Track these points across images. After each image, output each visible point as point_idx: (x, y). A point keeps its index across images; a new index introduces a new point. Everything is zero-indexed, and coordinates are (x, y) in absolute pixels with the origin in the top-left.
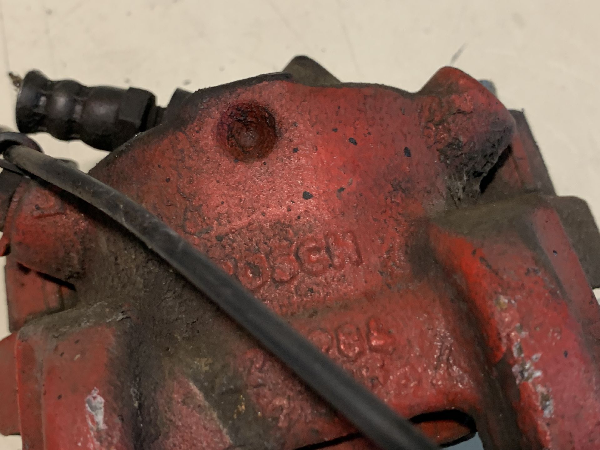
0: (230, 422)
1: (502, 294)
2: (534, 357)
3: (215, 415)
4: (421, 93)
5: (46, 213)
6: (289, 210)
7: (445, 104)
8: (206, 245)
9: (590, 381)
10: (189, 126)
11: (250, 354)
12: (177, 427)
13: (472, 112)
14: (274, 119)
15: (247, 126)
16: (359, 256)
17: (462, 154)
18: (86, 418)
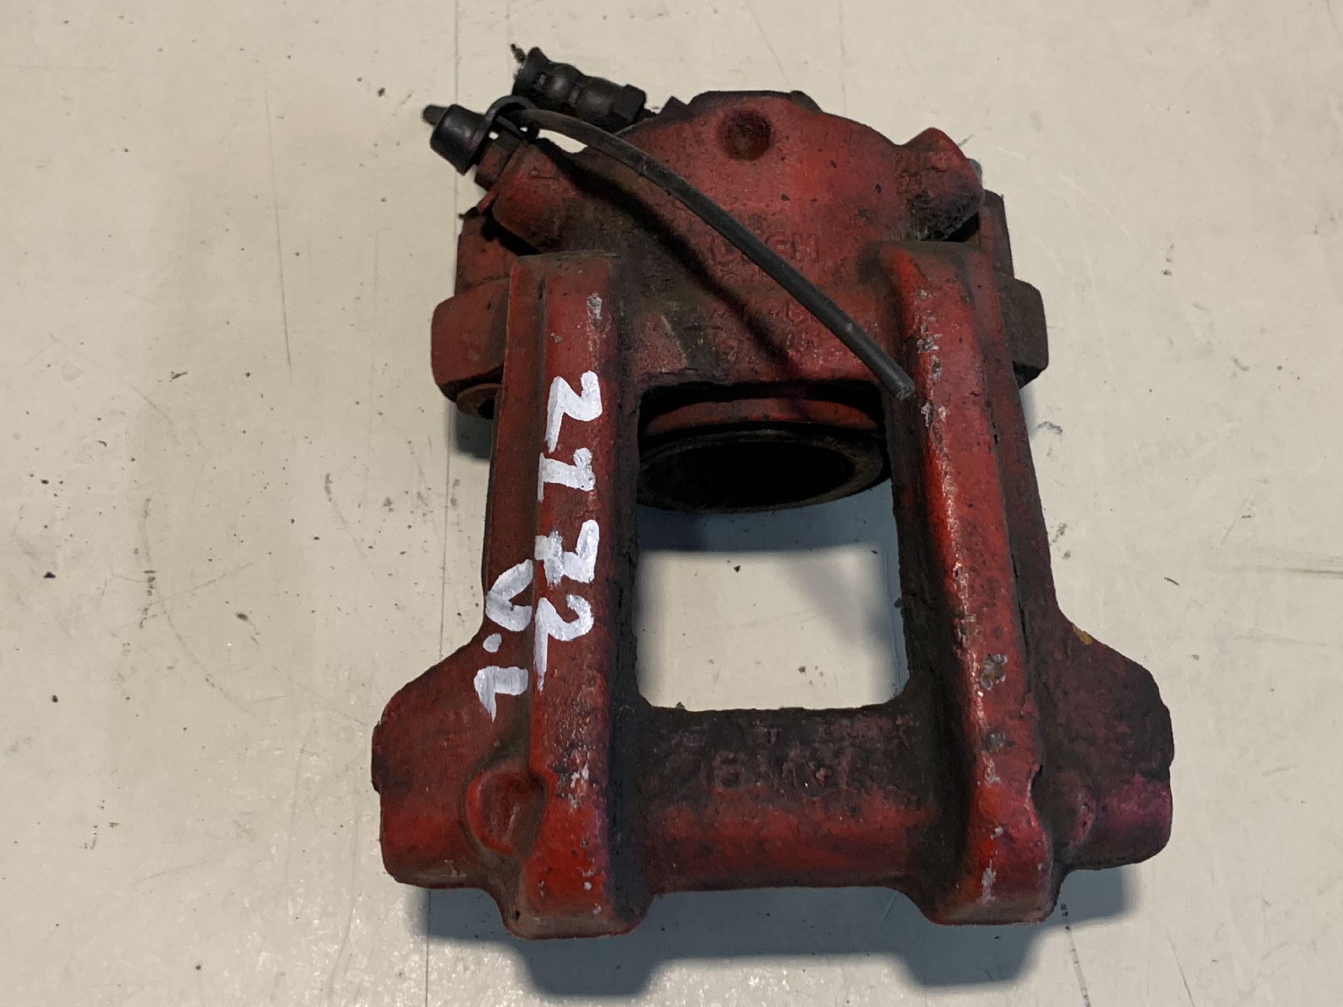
0: (689, 350)
1: (924, 289)
2: (936, 336)
3: (678, 343)
4: (904, 146)
5: (542, 175)
6: (767, 206)
7: (922, 159)
8: (691, 220)
9: (974, 364)
10: (695, 120)
11: (715, 305)
12: (646, 346)
13: (944, 171)
14: (769, 130)
15: (743, 132)
16: (818, 255)
17: (927, 208)
18: (586, 310)
